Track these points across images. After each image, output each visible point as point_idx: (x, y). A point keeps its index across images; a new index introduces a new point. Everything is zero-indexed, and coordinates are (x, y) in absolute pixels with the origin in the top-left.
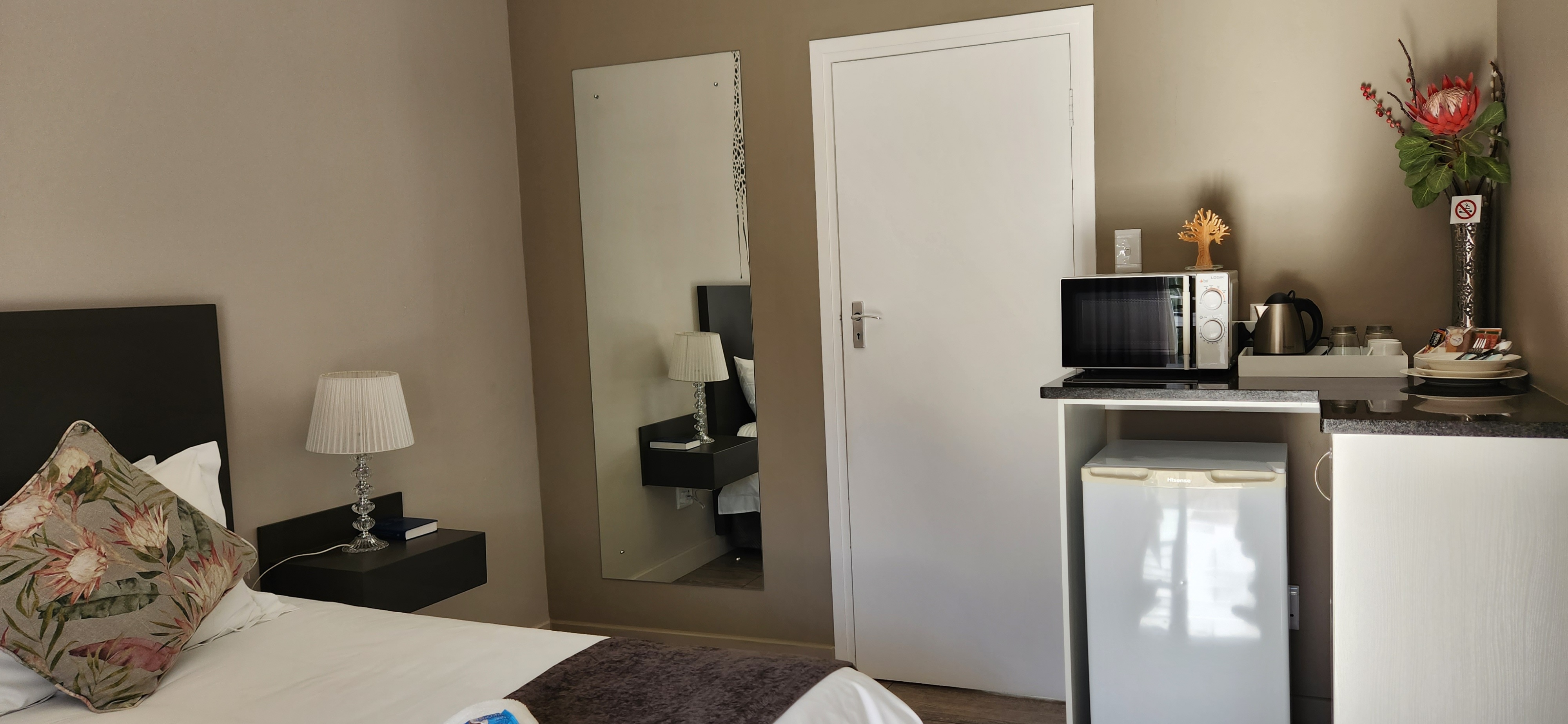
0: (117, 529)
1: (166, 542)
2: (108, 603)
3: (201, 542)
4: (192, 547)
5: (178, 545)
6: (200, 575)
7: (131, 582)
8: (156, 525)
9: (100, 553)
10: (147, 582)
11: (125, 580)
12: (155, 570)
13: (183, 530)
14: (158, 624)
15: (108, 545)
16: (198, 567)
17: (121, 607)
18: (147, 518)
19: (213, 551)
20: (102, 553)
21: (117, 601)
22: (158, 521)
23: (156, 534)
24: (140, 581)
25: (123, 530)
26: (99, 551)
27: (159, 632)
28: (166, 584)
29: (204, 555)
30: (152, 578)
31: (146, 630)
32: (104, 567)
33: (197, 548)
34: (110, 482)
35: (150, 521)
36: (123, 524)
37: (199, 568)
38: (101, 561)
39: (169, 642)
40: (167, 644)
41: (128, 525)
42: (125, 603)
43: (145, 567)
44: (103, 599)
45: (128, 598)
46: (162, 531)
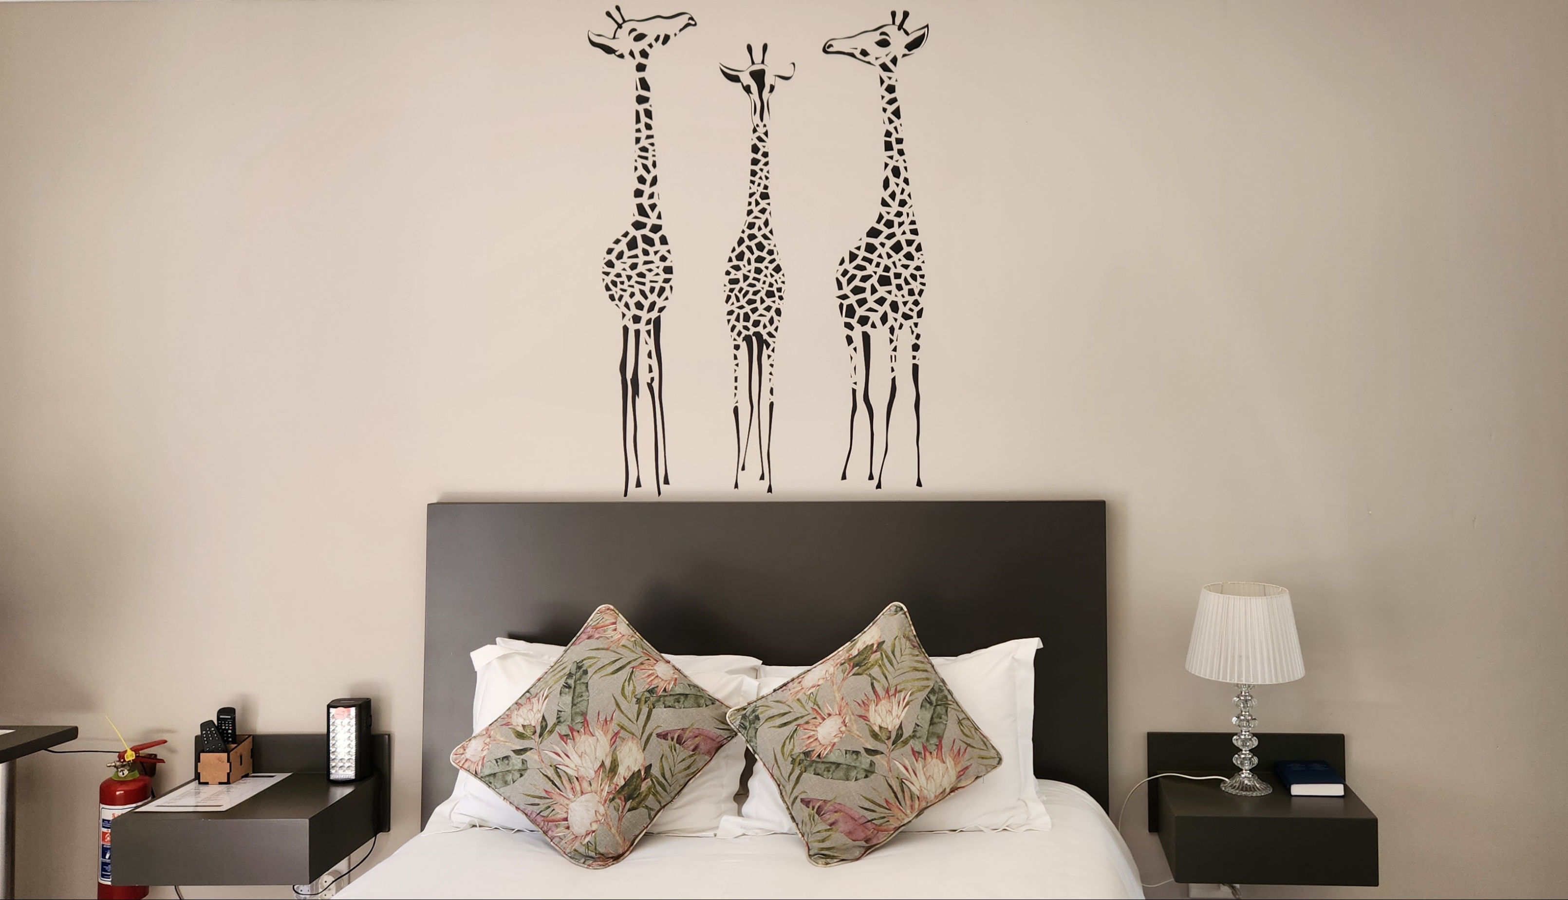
0: (865, 705)
1: (897, 727)
2: (833, 767)
3: (931, 735)
4: (919, 737)
5: (907, 732)
6: (919, 766)
7: (855, 755)
8: (897, 708)
9: (844, 721)
10: (868, 758)
11: (851, 752)
12: (878, 750)
13: (918, 719)
14: (867, 799)
15: (852, 716)
16: (918, 757)
17: (840, 773)
18: (892, 700)
19: (939, 747)
20: (845, 722)
21: (840, 768)
22: (900, 705)
23: (893, 717)
24: (863, 755)
25: (869, 707)
26: (844, 720)
27: (866, 806)
28: (883, 765)
29: (929, 747)
30: (873, 755)
31: (855, 801)
32: (841, 735)
33: (924, 740)
34: (880, 662)
35: (894, 704)
36: (871, 701)
37: (920, 759)
38: (841, 729)
39: (875, 819)
40: (873, 820)
41: (875, 702)
42: (845, 772)
43: (871, 744)
44: (831, 763)
45: (849, 768)
46: (899, 716)
